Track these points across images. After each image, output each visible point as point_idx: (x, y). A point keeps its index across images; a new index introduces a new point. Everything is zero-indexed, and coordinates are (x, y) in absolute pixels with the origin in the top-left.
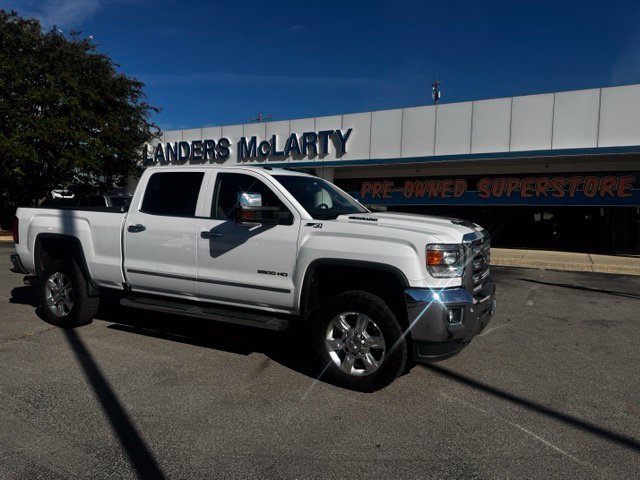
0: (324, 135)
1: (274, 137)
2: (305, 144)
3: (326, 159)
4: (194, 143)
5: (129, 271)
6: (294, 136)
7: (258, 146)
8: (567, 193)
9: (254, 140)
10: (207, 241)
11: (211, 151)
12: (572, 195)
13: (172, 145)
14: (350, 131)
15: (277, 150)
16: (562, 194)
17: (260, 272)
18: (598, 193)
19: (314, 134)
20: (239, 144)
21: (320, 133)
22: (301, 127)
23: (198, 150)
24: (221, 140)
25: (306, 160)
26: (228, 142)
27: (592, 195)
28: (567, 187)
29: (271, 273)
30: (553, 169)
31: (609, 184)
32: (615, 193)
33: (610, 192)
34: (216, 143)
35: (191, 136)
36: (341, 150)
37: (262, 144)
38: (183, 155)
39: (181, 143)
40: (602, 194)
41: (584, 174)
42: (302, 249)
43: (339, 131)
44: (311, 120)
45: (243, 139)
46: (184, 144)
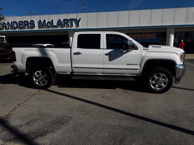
0: (72, 20)
1: (53, 20)
2: (65, 23)
3: (72, 28)
4: (19, 22)
5: (75, 68)
6: (60, 20)
7: (46, 23)
8: (141, 39)
9: (45, 21)
10: (108, 56)
11: (27, 25)
12: (142, 39)
13: (10, 22)
14: (80, 19)
15: (54, 25)
16: (140, 39)
17: (127, 64)
18: (148, 38)
19: (67, 19)
20: (38, 22)
21: (70, 19)
22: (62, 17)
23: (22, 24)
24: (31, 21)
25: (65, 28)
26: (34, 22)
27: (147, 39)
28: (141, 37)
29: (132, 64)
30: (138, 32)
31: (151, 36)
32: (152, 38)
33: (151, 38)
34: (29, 22)
35: (18, 19)
36: (78, 25)
37: (48, 23)
38: (15, 26)
39: (14, 22)
40: (149, 39)
41: (145, 33)
42: (143, 57)
43: (76, 19)
44: (66, 15)
45: (40, 21)
46: (16, 22)
